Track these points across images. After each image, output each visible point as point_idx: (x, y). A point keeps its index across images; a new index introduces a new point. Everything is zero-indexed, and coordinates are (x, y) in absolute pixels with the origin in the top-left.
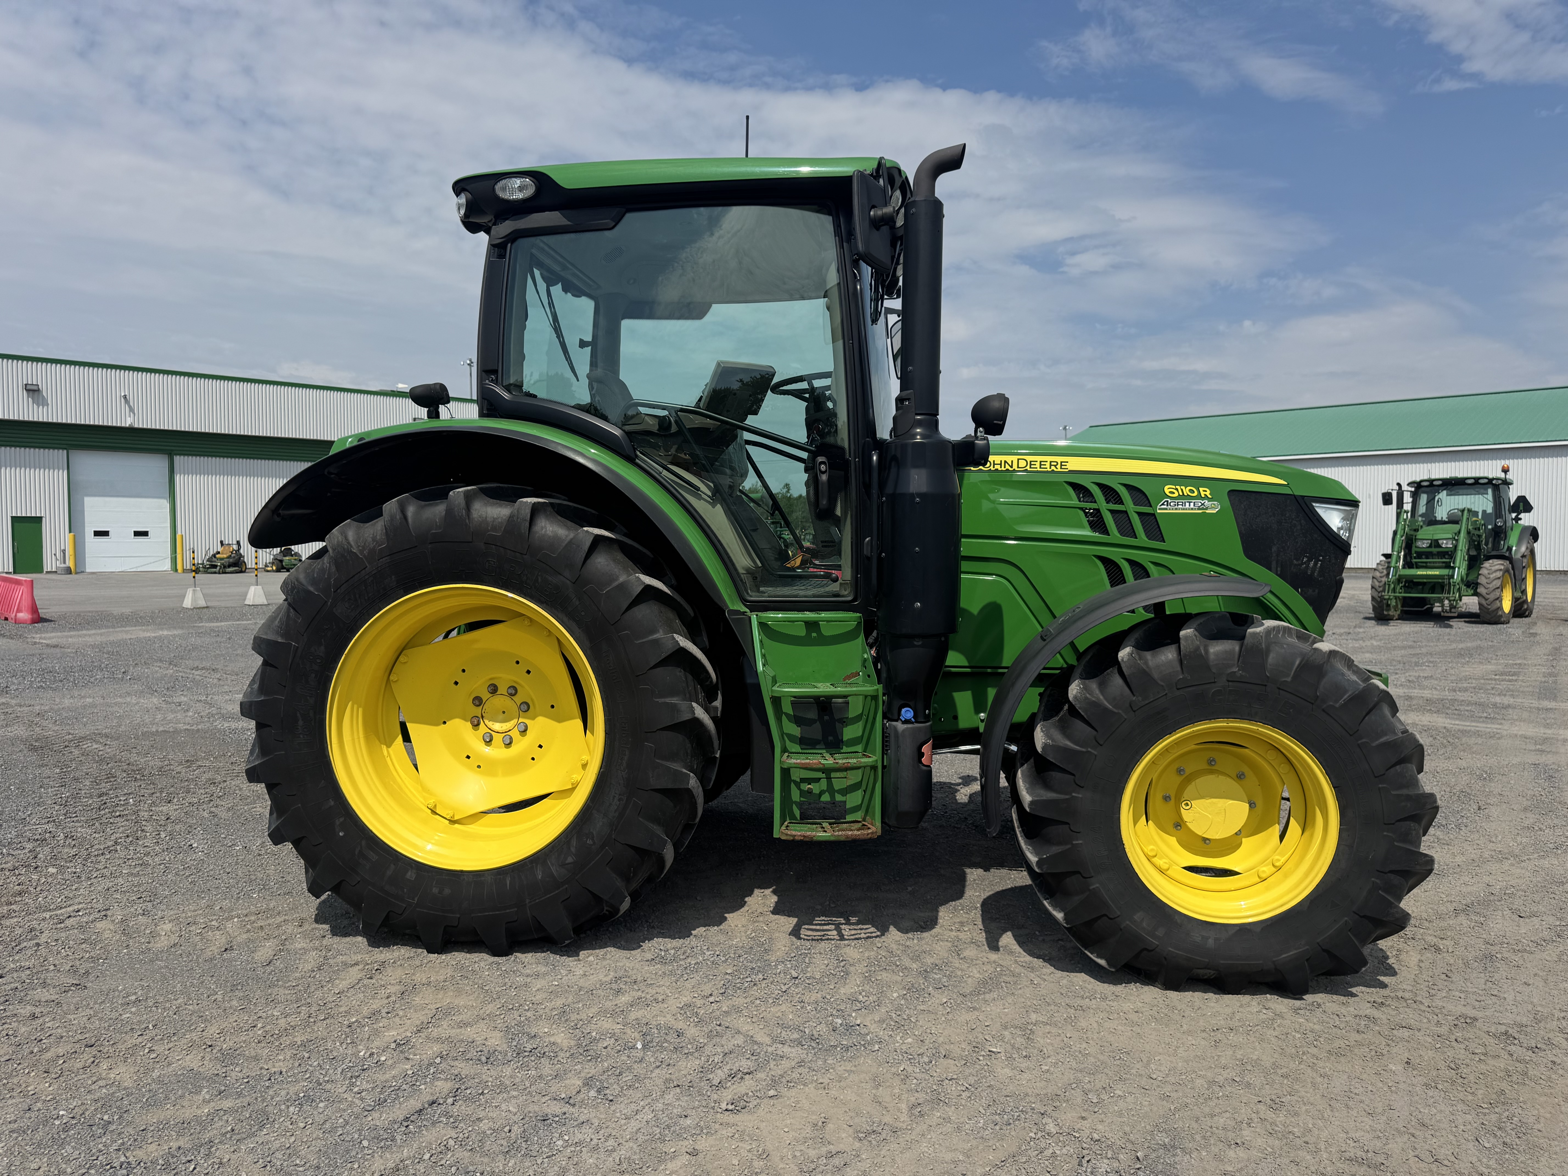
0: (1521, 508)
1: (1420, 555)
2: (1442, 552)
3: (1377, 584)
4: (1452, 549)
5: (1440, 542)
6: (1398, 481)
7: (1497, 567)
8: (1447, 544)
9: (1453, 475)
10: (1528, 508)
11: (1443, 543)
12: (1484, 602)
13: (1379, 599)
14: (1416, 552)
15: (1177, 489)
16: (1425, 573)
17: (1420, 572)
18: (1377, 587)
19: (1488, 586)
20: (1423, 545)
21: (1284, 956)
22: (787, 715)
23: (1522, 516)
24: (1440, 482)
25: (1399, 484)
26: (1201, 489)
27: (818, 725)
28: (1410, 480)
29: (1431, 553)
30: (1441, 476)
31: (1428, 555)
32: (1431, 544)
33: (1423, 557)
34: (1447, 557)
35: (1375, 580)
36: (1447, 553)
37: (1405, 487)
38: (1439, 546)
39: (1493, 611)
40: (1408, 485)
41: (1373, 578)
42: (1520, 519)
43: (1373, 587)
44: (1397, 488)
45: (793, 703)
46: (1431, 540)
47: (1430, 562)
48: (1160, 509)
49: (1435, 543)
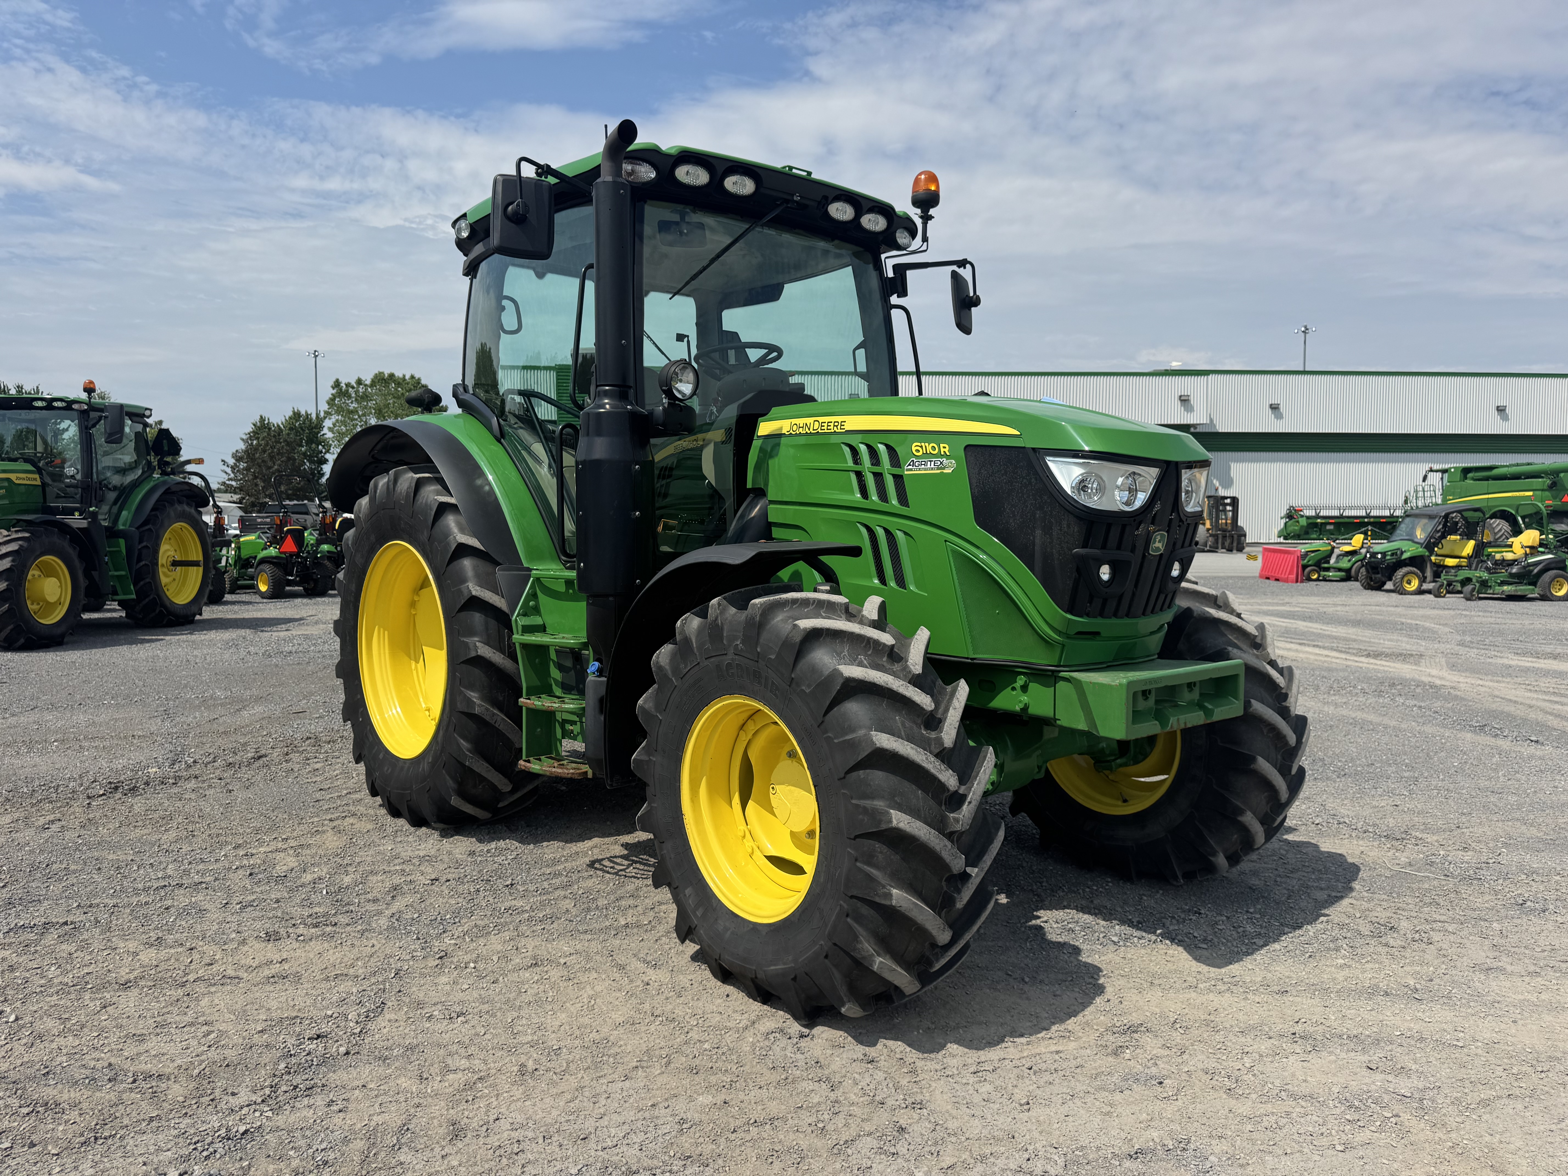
15: (921, 447)
21: (772, 968)
22: (553, 661)
26: (942, 445)
27: (572, 673)
45: (556, 651)
48: (908, 470)
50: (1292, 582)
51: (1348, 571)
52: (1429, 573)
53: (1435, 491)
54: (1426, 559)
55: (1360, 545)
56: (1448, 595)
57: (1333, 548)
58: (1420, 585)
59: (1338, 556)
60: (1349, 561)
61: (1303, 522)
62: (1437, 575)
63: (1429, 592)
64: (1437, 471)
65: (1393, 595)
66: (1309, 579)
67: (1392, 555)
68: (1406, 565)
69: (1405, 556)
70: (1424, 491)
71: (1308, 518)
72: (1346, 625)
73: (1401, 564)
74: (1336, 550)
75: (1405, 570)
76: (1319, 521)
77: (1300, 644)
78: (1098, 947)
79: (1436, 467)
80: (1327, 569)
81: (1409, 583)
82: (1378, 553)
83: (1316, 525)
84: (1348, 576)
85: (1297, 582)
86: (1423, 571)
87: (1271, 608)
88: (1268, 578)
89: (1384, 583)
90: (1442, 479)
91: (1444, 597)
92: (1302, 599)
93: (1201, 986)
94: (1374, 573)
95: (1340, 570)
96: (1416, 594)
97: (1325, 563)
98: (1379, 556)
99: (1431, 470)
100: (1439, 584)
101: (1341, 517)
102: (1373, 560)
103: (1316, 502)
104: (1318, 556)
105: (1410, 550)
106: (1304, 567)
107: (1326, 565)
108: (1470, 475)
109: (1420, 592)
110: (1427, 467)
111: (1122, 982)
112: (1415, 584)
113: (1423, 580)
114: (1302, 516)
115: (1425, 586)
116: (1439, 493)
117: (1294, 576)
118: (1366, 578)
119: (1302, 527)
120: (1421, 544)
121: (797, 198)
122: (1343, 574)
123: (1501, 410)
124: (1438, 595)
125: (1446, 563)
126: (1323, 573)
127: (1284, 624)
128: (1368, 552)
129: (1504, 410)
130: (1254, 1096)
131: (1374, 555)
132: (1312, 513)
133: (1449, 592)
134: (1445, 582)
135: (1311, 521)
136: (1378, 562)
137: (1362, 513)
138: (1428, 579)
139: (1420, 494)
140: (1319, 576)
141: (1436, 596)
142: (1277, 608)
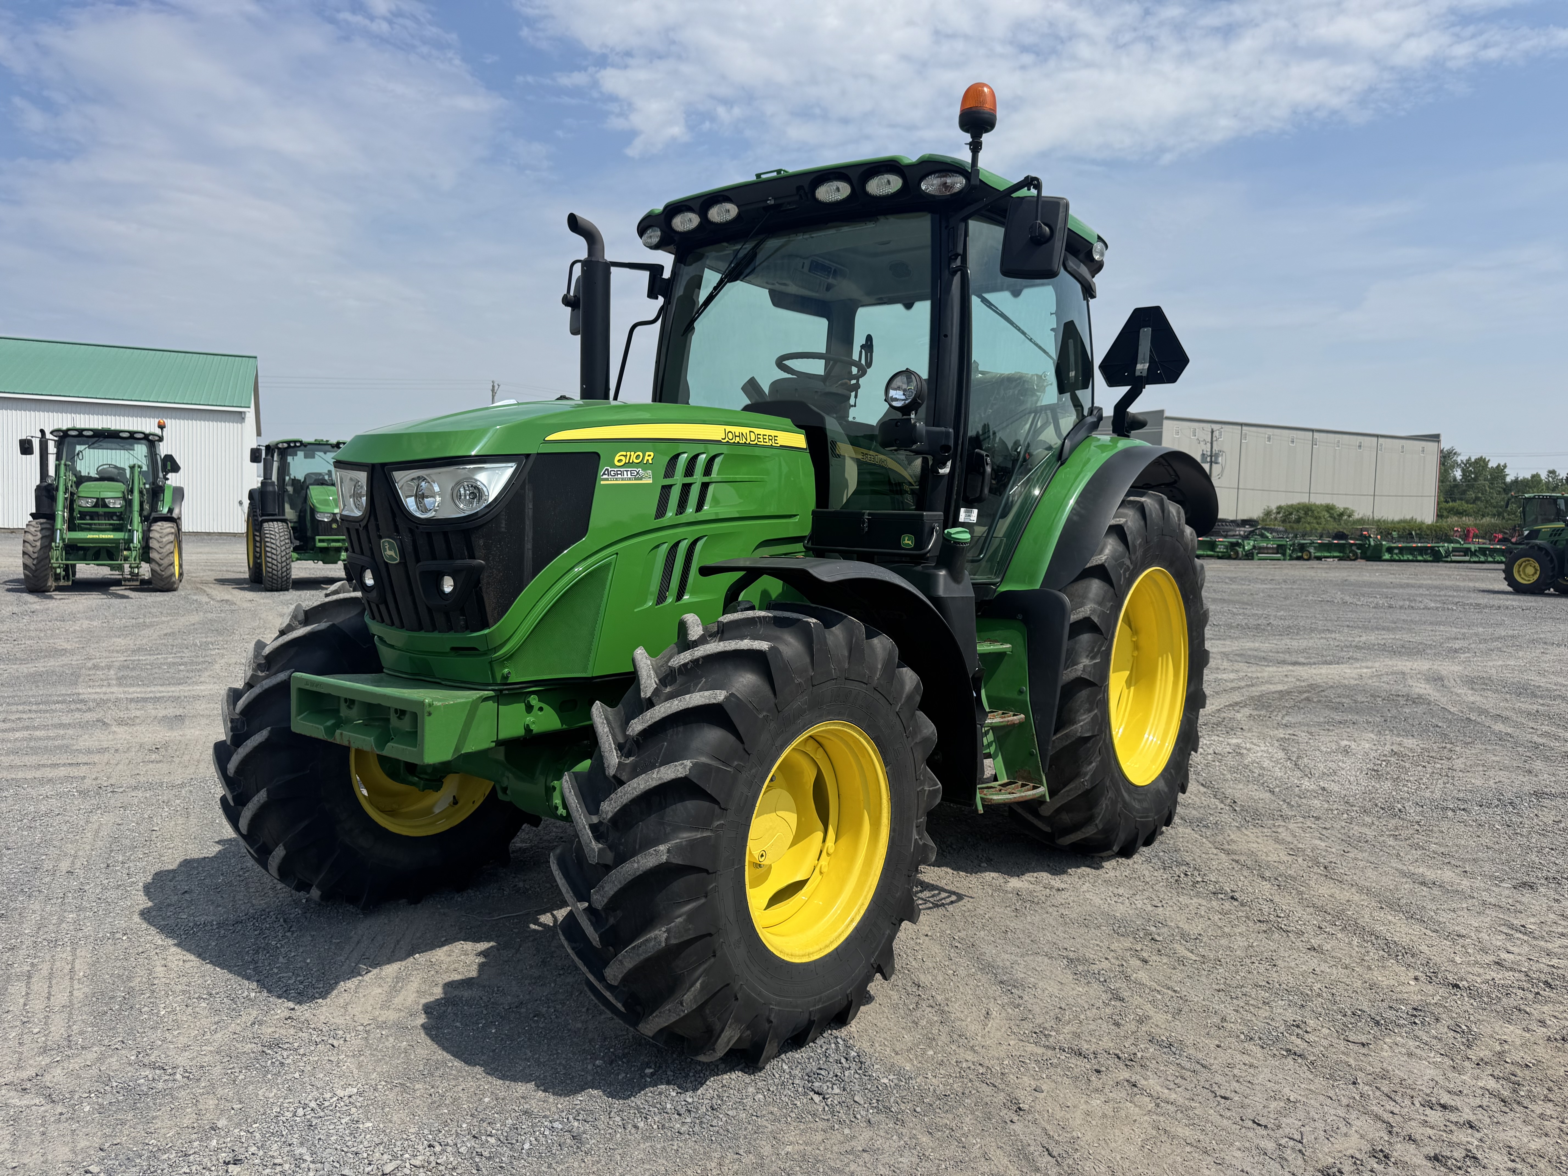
0: (169, 468)
1: (83, 515)
2: (109, 513)
3: (30, 549)
4: (122, 510)
5: (107, 501)
6: (42, 428)
7: (169, 530)
8: (114, 503)
9: (105, 426)
10: (176, 468)
11: (110, 502)
12: (157, 568)
13: (33, 567)
14: (80, 512)
16: (96, 536)
17: (91, 535)
18: (31, 553)
19: (162, 550)
20: (86, 504)
23: (169, 476)
24: (91, 433)
25: (42, 431)
28: (56, 427)
29: (97, 513)
30: (92, 427)
31: (93, 516)
32: (97, 503)
33: (88, 518)
34: (115, 518)
35: (27, 544)
36: (114, 514)
37: (48, 436)
38: (105, 506)
39: (167, 578)
40: (52, 433)
41: (24, 541)
42: (168, 479)
43: (24, 553)
44: (39, 435)
46: (98, 499)
47: (95, 524)
49: (101, 503)
121: (771, 202)
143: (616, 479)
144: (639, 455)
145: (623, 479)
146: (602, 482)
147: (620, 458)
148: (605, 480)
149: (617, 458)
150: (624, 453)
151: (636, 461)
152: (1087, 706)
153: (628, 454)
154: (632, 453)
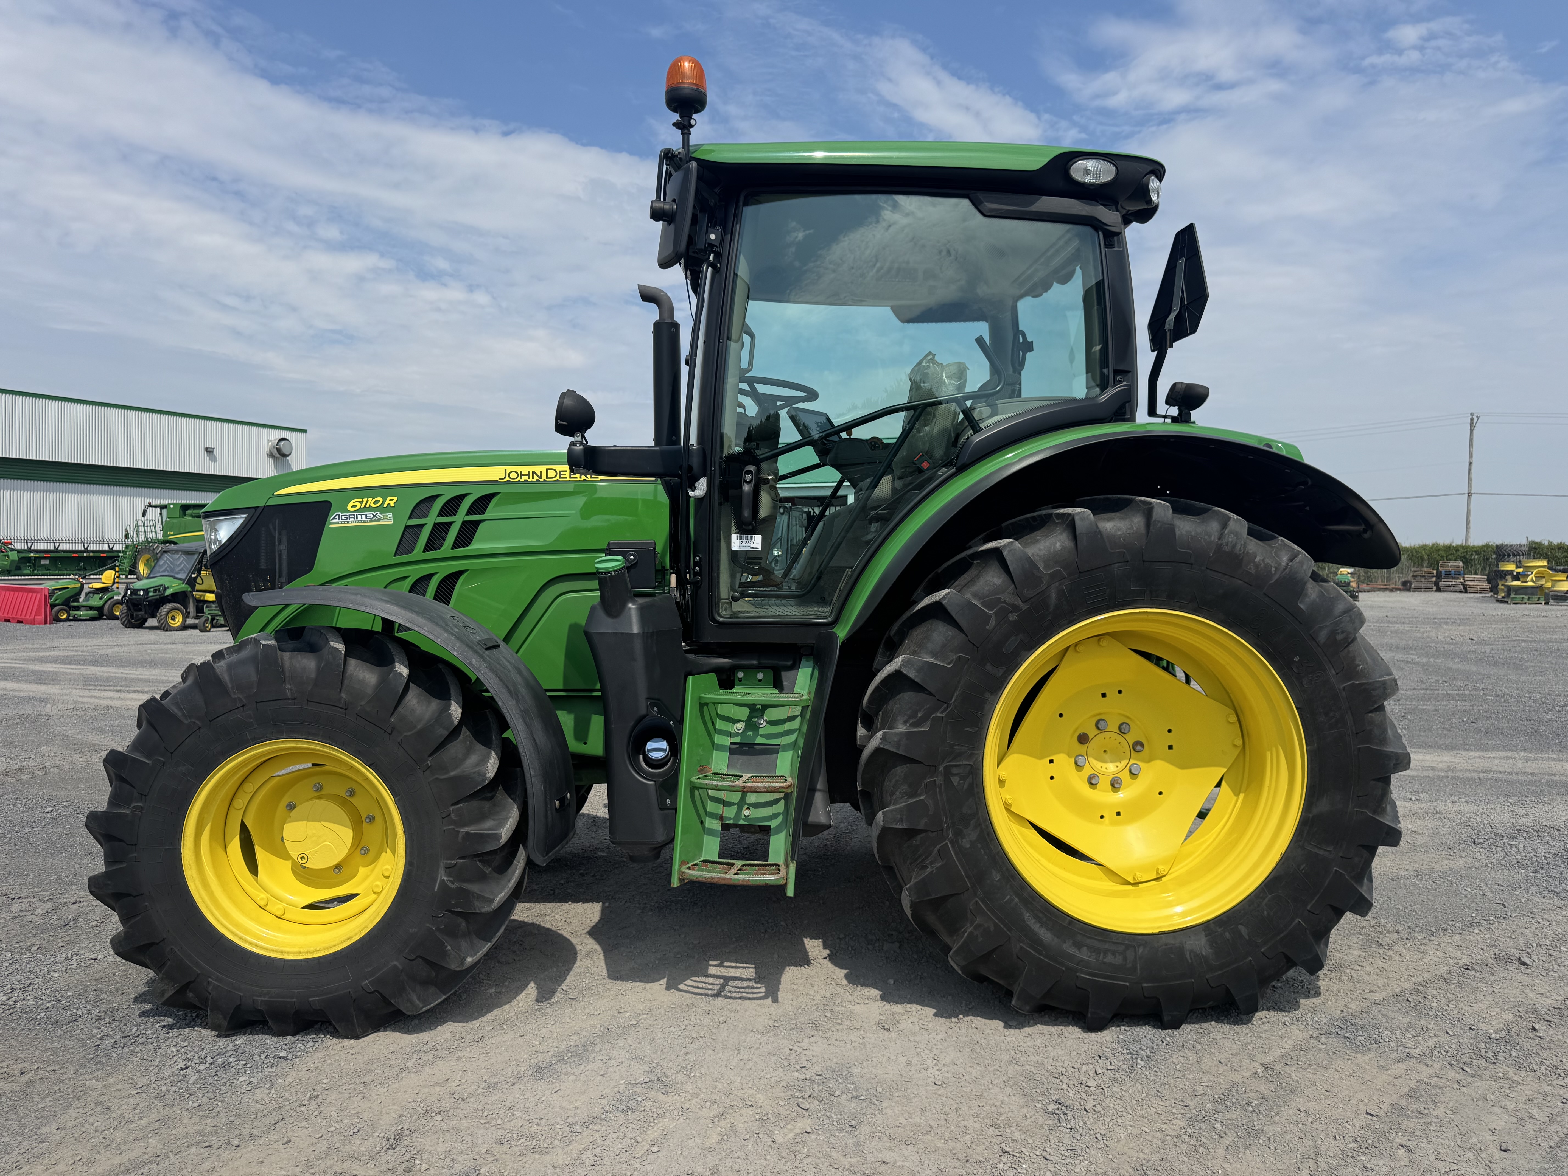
50: (40, 624)
51: (100, 609)
52: (192, 609)
53: (154, 526)
54: (189, 594)
55: (111, 582)
56: (212, 630)
57: (82, 585)
58: (184, 621)
59: (87, 594)
60: (101, 598)
61: (14, 556)
62: (200, 610)
63: (194, 627)
64: (155, 507)
65: (158, 631)
66: (57, 620)
67: (155, 591)
68: (169, 602)
69: (168, 592)
70: (144, 526)
71: (19, 551)
72: (143, 667)
73: (164, 600)
74: (86, 586)
75: (169, 606)
76: (32, 555)
77: (118, 691)
78: (270, 1070)
79: (154, 502)
80: (77, 608)
81: (173, 619)
82: (140, 590)
83: (29, 559)
84: (100, 614)
85: (45, 623)
86: (186, 607)
87: (41, 654)
88: (8, 621)
89: (146, 621)
90: (161, 514)
91: (209, 631)
92: (66, 642)
93: (410, 1064)
94: (136, 610)
95: (91, 608)
96: (181, 630)
97: (73, 601)
98: (142, 593)
99: (150, 506)
100: (203, 619)
101: (56, 550)
102: (134, 597)
103: (26, 535)
104: (66, 594)
105: (174, 586)
106: (53, 606)
107: (75, 604)
108: (189, 512)
109: (184, 627)
110: (145, 502)
111: (333, 1096)
112: (179, 620)
113: (186, 616)
114: (12, 550)
115: (190, 621)
116: (159, 528)
117: (41, 617)
118: (127, 615)
119: (13, 561)
120: (183, 580)
122: (96, 612)
123: (209, 451)
124: (204, 630)
125: (206, 598)
126: (73, 613)
127: (77, 672)
128: (127, 589)
129: (212, 452)
130: (556, 1142)
131: (135, 592)
132: (23, 546)
133: (213, 626)
134: (210, 617)
135: (22, 555)
136: (141, 599)
137: (80, 547)
138: (192, 614)
139: (141, 529)
140: (69, 615)
141: (202, 631)
142: (48, 654)
143: (348, 522)
144: (379, 501)
145: (356, 522)
146: (331, 526)
147: (354, 504)
148: (334, 522)
149: (351, 504)
150: (360, 500)
151: (373, 505)
152: (905, 788)
153: (365, 500)
154: (370, 499)
